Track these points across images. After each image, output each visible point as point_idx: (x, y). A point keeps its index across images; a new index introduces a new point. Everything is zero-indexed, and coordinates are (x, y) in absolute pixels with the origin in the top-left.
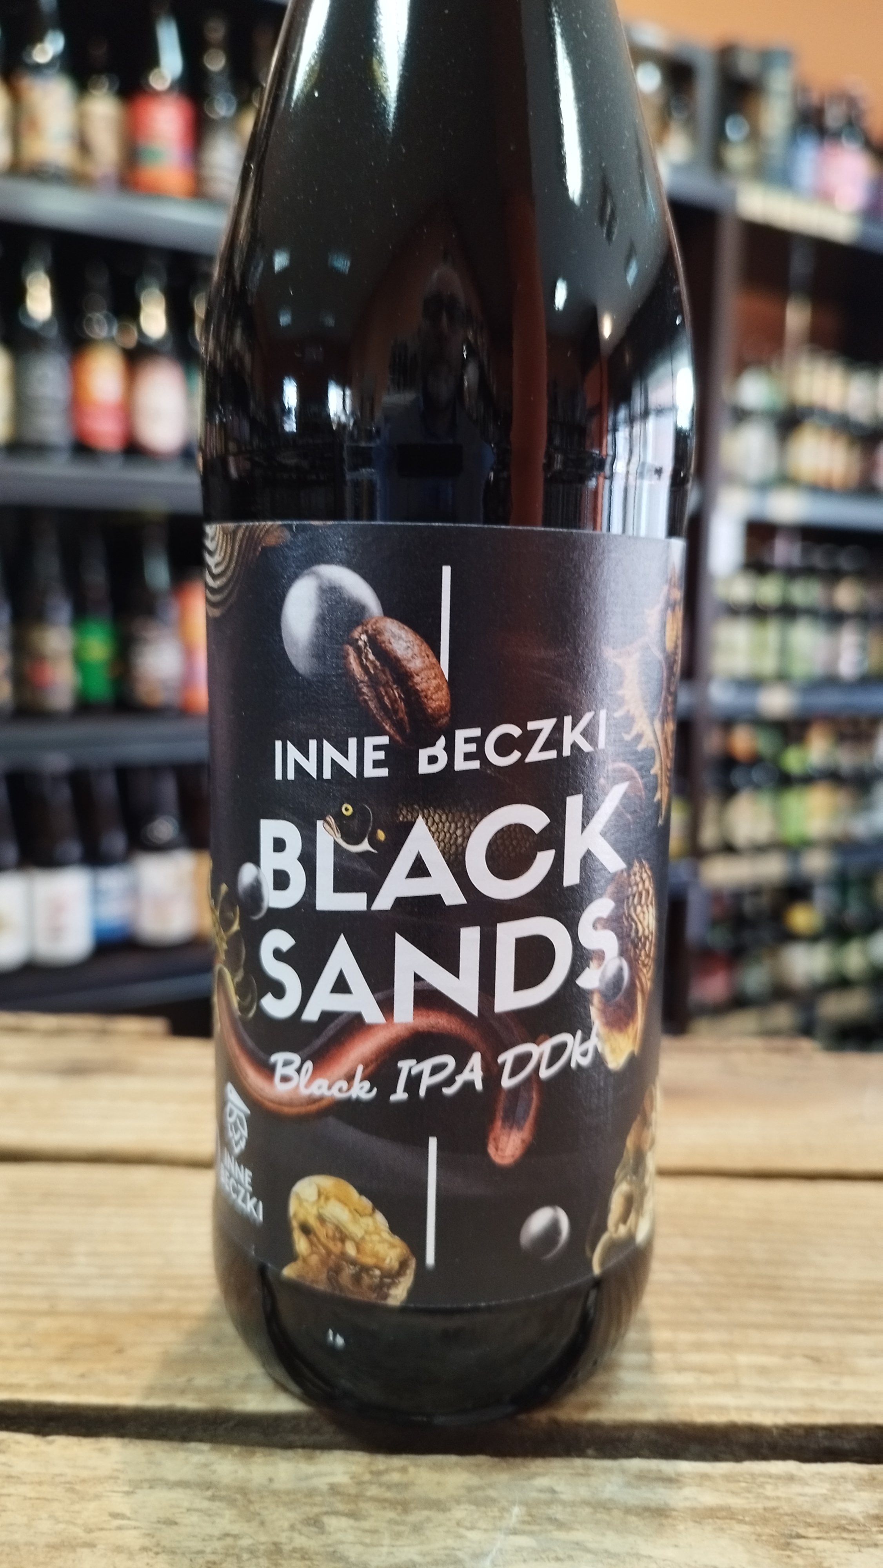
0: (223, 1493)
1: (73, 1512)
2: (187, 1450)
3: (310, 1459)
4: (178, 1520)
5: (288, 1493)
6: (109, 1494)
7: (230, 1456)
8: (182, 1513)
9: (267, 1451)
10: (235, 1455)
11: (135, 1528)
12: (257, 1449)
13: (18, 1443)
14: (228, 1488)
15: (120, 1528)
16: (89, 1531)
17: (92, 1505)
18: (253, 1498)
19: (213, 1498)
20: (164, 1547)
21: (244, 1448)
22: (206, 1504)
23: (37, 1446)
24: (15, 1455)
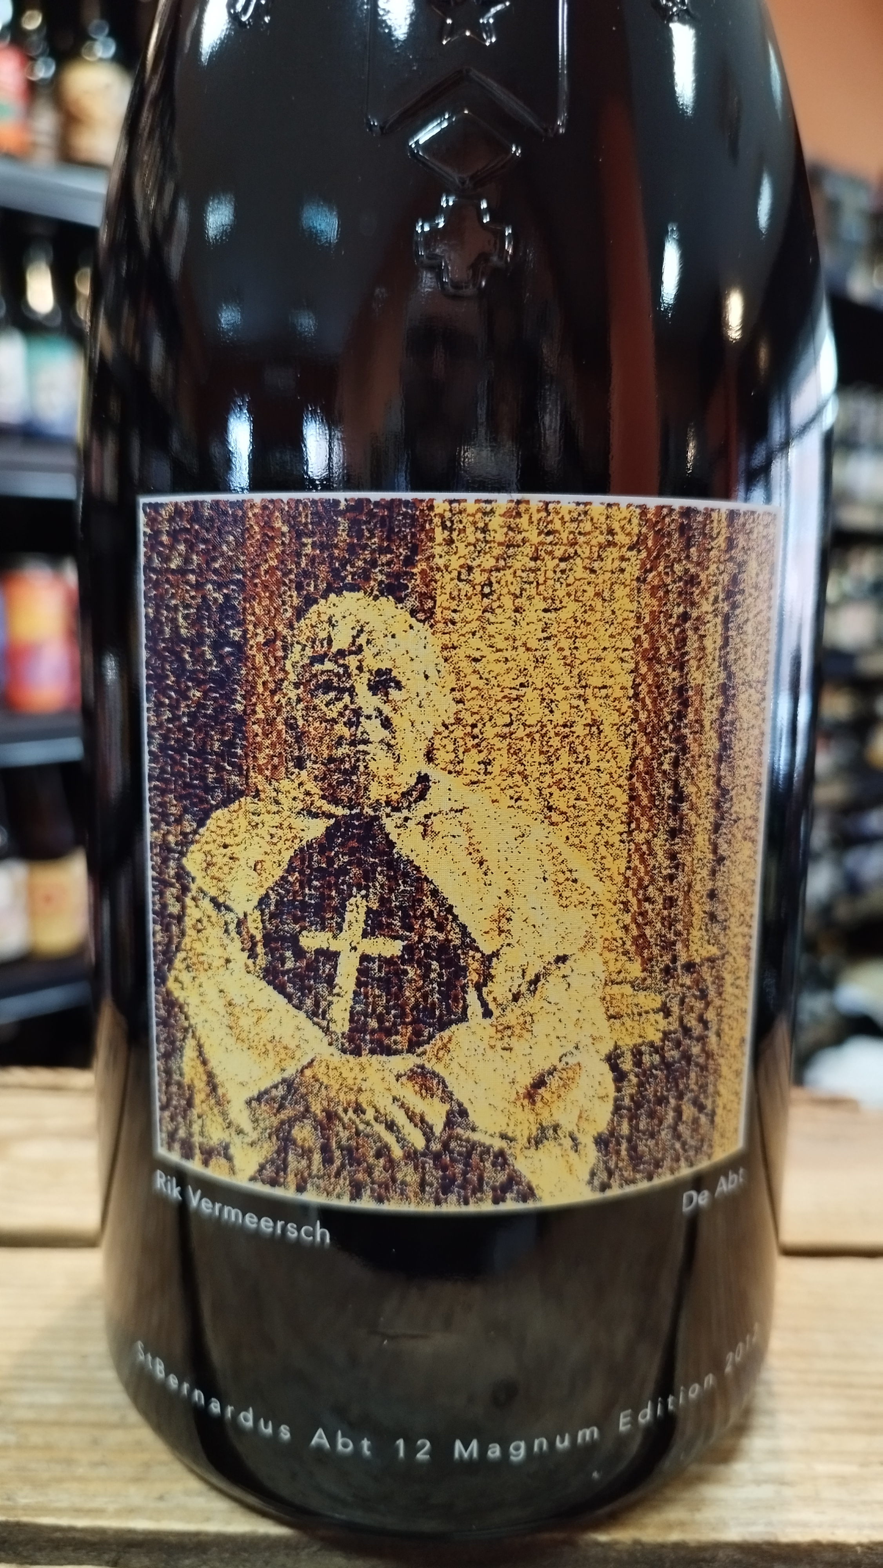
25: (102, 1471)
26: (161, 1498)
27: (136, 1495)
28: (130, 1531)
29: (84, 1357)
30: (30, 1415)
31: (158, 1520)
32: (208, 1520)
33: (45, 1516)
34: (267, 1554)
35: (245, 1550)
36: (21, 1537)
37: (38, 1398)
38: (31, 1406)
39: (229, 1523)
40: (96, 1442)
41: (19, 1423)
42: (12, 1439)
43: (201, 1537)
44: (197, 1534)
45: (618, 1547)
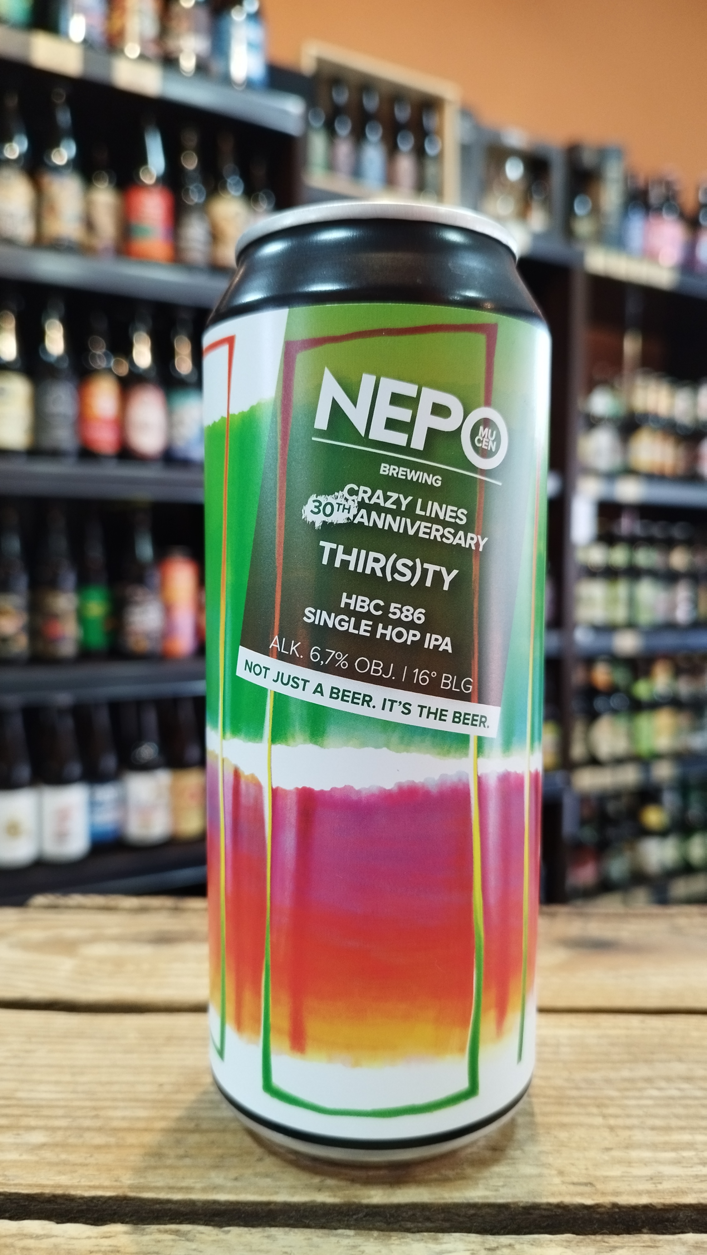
2: (336, 1235)
3: (436, 1239)
7: (372, 1240)
9: (400, 1234)
10: (376, 1239)
12: (392, 1234)
13: (202, 1233)
21: (381, 1233)
23: (217, 1235)
24: (202, 1243)
25: (188, 1161)
26: (236, 1179)
27: (217, 1177)
28: (215, 1202)
29: (161, 1085)
30: (124, 1124)
31: (236, 1194)
32: (276, 1193)
33: (147, 1192)
34: (323, 1220)
35: (306, 1217)
36: (128, 1209)
37: (127, 1113)
38: (124, 1118)
39: (293, 1196)
40: (178, 1142)
41: (116, 1130)
42: (112, 1140)
43: (272, 1207)
44: (268, 1204)
45: (599, 1210)
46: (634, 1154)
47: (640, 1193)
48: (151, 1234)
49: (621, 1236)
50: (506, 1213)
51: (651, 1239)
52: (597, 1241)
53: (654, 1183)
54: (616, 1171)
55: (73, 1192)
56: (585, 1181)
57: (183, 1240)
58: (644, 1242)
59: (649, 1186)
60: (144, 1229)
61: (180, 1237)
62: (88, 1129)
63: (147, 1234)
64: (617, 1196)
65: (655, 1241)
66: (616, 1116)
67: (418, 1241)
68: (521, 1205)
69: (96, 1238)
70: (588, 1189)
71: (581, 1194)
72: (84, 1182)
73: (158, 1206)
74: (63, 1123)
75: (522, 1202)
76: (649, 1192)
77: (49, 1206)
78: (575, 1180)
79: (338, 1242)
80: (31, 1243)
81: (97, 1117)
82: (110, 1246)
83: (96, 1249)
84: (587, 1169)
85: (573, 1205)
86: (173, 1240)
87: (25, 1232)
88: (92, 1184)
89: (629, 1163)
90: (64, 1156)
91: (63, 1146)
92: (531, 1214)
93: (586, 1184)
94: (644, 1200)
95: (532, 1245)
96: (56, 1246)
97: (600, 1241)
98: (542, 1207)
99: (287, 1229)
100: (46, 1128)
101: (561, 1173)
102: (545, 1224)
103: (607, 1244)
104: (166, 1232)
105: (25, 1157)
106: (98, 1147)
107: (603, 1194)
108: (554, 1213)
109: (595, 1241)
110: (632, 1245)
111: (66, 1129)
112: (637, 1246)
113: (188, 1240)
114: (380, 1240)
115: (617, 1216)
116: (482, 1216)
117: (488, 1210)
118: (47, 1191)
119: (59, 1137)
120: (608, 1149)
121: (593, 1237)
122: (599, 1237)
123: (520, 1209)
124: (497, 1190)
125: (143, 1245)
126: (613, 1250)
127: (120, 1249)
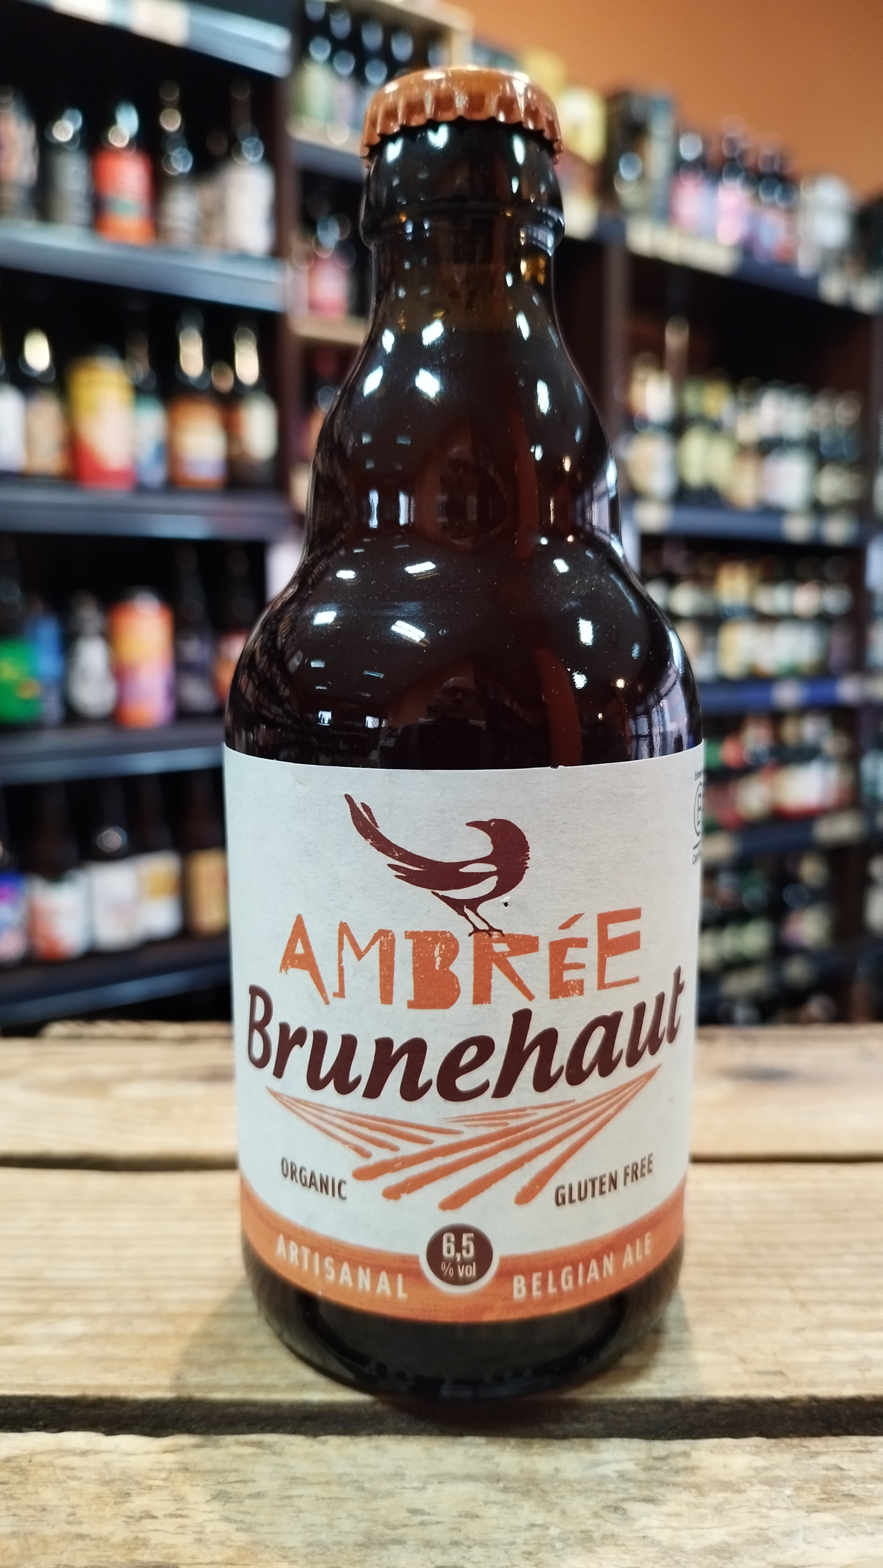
0: (516, 1485)
1: (371, 1510)
2: (463, 1444)
3: (590, 1447)
4: (480, 1514)
5: (579, 1482)
6: (399, 1490)
7: (508, 1449)
8: (480, 1506)
9: (544, 1442)
10: (513, 1448)
11: (437, 1523)
12: (533, 1441)
13: (292, 1444)
14: (516, 1479)
15: (423, 1524)
16: (394, 1528)
17: (387, 1503)
18: (546, 1488)
19: (505, 1490)
20: (474, 1540)
21: (520, 1440)
22: (501, 1497)
23: (311, 1446)
24: (293, 1457)
36: (194, 1414)
42: (170, 1329)
45: (793, 1404)
46: (833, 1335)
47: (843, 1383)
48: (227, 1446)
49: (824, 1438)
50: (676, 1410)
51: (861, 1442)
52: (794, 1447)
53: (861, 1371)
54: (812, 1357)
55: (123, 1394)
56: (772, 1368)
57: (269, 1454)
58: (853, 1445)
59: (855, 1374)
60: (217, 1441)
61: (264, 1449)
62: (139, 1315)
63: (220, 1447)
64: (815, 1387)
65: (866, 1444)
66: (807, 1289)
67: (566, 1449)
68: (695, 1399)
69: (158, 1453)
70: (777, 1379)
71: (770, 1386)
72: (137, 1381)
73: (232, 1408)
74: (105, 1308)
75: (695, 1396)
76: (854, 1382)
77: (93, 1412)
78: (761, 1368)
79: (466, 1453)
80: (76, 1461)
81: (148, 1299)
82: (176, 1462)
83: (158, 1466)
84: (774, 1354)
85: (759, 1398)
86: (255, 1454)
87: (66, 1447)
88: (148, 1382)
89: (828, 1347)
90: (109, 1350)
91: (108, 1337)
92: (706, 1410)
93: (775, 1373)
94: (849, 1392)
95: (712, 1452)
96: (106, 1464)
97: (796, 1446)
98: (720, 1401)
99: (399, 1437)
100: (85, 1316)
101: (742, 1360)
102: (724, 1423)
103: (805, 1450)
104: (246, 1444)
105: (60, 1352)
106: (152, 1339)
107: (798, 1384)
108: (735, 1409)
109: (791, 1445)
110: (839, 1449)
111: (111, 1315)
112: (844, 1451)
113: (274, 1454)
114: (519, 1449)
115: (815, 1412)
116: (645, 1414)
117: (654, 1408)
118: (92, 1393)
119: (101, 1326)
120: (800, 1330)
121: (788, 1440)
122: (796, 1441)
123: (693, 1405)
124: (662, 1382)
125: (217, 1460)
126: (815, 1457)
127: (188, 1467)
